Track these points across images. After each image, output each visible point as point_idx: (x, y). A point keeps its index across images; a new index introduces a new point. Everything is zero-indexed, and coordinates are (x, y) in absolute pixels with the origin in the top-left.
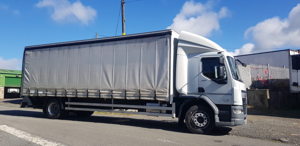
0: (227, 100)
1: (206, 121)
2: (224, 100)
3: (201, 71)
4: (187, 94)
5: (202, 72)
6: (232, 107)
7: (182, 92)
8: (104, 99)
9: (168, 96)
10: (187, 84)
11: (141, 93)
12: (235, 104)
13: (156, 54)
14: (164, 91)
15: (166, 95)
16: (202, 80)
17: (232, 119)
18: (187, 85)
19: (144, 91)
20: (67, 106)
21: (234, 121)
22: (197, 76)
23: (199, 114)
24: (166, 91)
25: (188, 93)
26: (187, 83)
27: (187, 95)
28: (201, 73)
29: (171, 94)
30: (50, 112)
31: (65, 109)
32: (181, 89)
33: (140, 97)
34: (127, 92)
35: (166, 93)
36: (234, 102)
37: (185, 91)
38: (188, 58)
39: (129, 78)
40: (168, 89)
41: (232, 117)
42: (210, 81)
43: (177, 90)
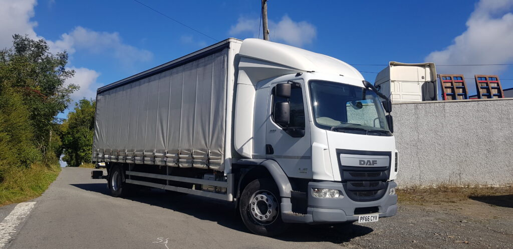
0: (304, 169)
1: (271, 210)
2: (300, 169)
3: (270, 113)
4: (252, 158)
5: (272, 113)
6: (310, 183)
7: (243, 154)
8: (159, 166)
9: (222, 162)
10: (252, 138)
11: (194, 156)
12: (315, 177)
13: (213, 85)
14: (218, 152)
15: (221, 159)
16: (271, 131)
17: (309, 209)
18: (252, 140)
19: (197, 153)
20: (127, 177)
21: (312, 213)
22: (264, 122)
23: (259, 196)
24: (219, 151)
25: (254, 157)
26: (252, 136)
27: (252, 160)
28: (271, 117)
29: (226, 158)
30: (114, 186)
31: (126, 182)
32: (242, 149)
33: (193, 162)
34: (180, 154)
35: (221, 155)
36: (313, 173)
37: (249, 151)
38: (256, 90)
39: (183, 131)
40: (223, 149)
41: (309, 203)
42: (281, 132)
43: (236, 150)
